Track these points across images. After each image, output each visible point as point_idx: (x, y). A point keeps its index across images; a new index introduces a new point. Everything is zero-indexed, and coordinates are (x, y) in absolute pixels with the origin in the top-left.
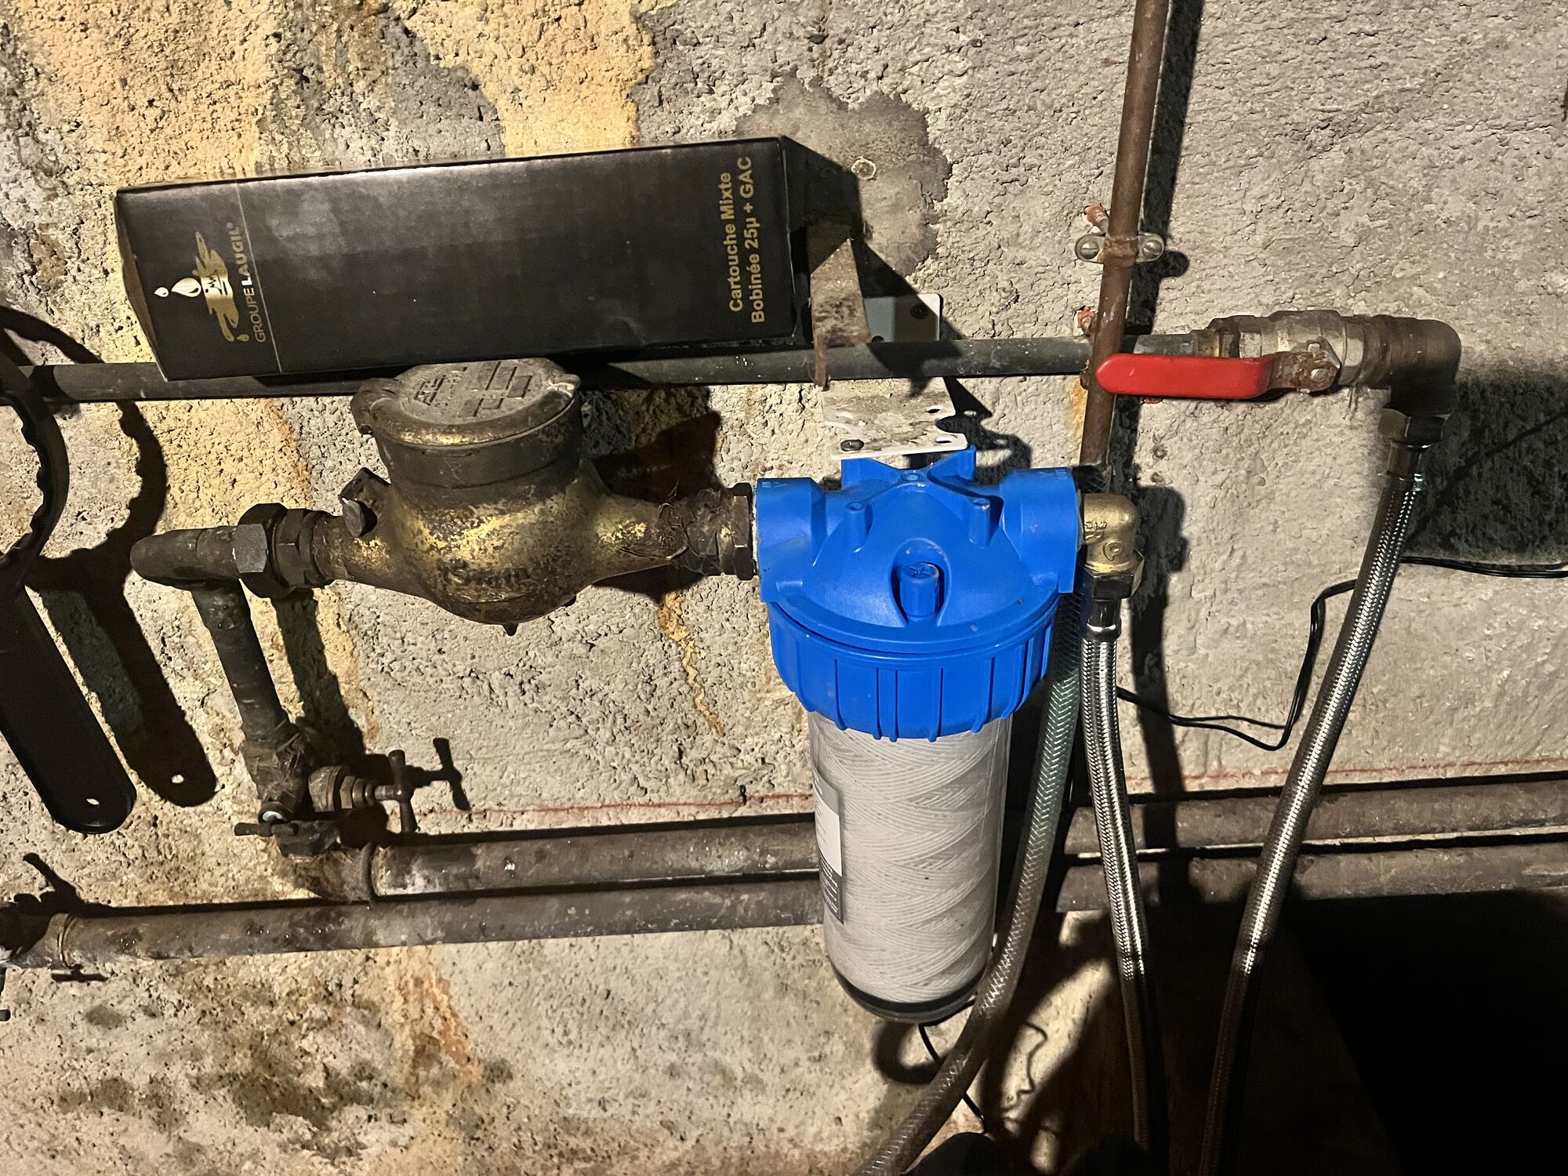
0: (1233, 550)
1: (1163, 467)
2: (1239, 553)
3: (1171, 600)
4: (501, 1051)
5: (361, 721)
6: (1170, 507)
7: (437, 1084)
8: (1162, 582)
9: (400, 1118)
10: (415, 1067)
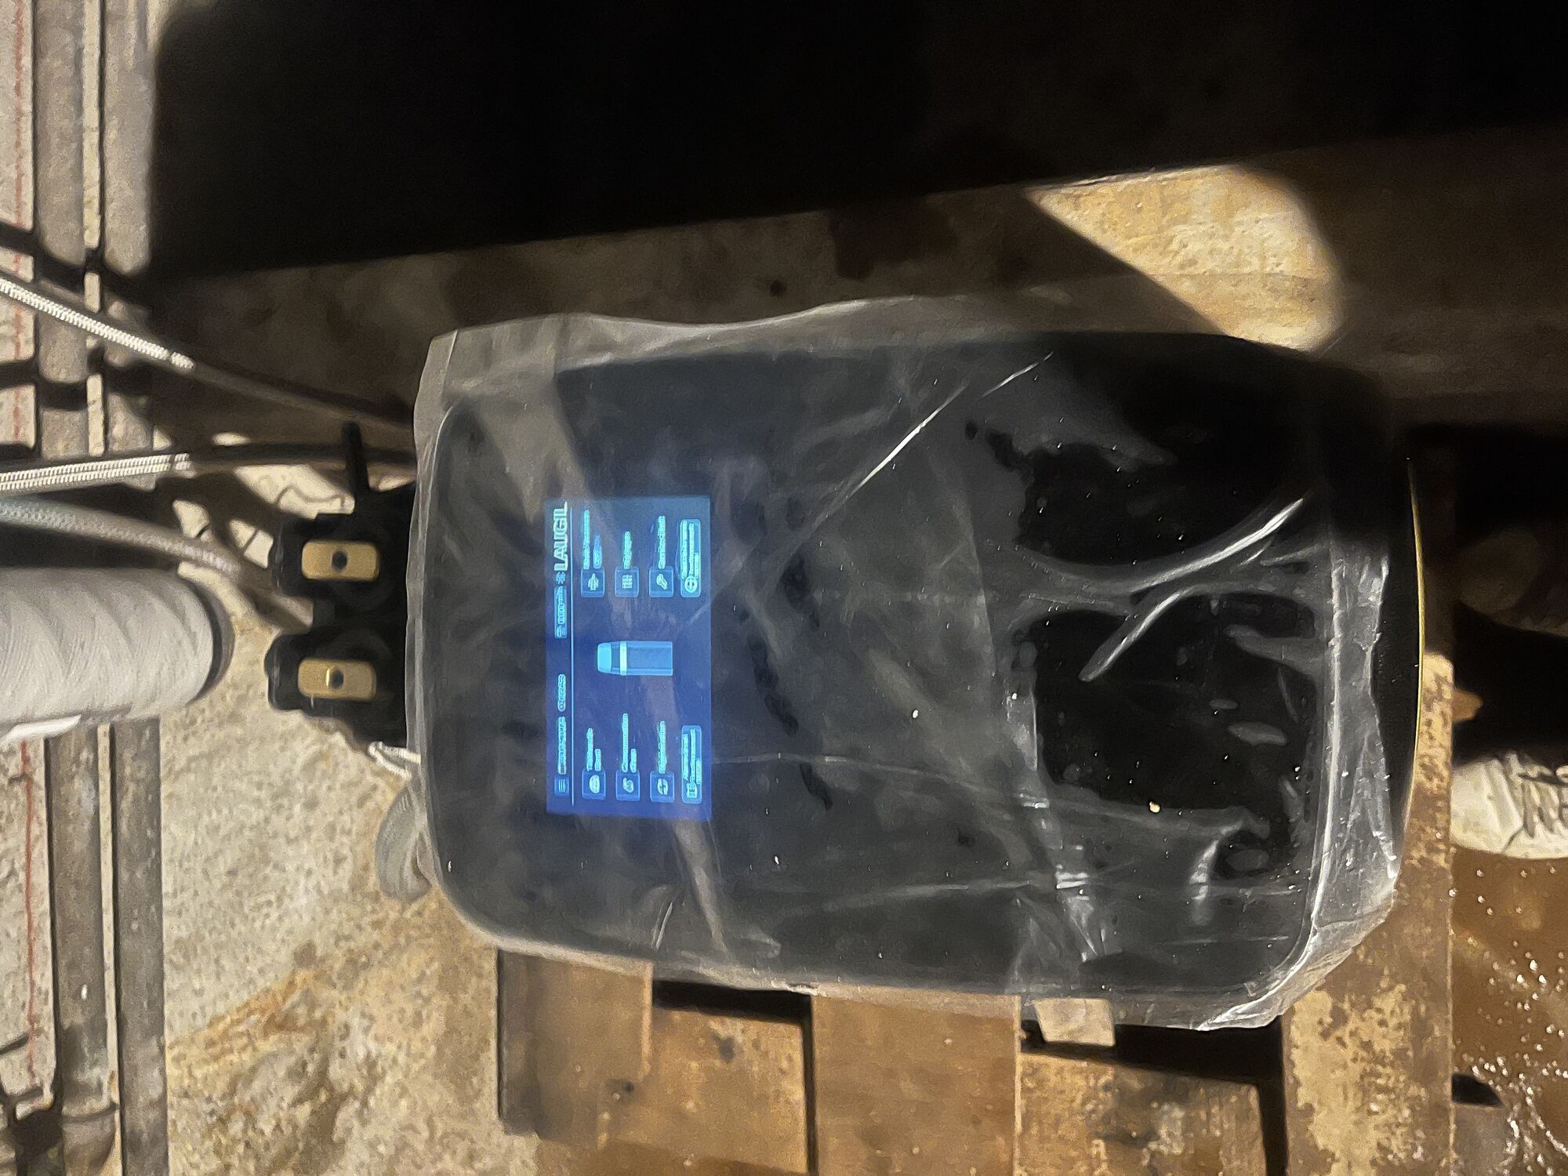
4: (285, 956)
7: (312, 1006)
9: (343, 1030)
10: (295, 1029)
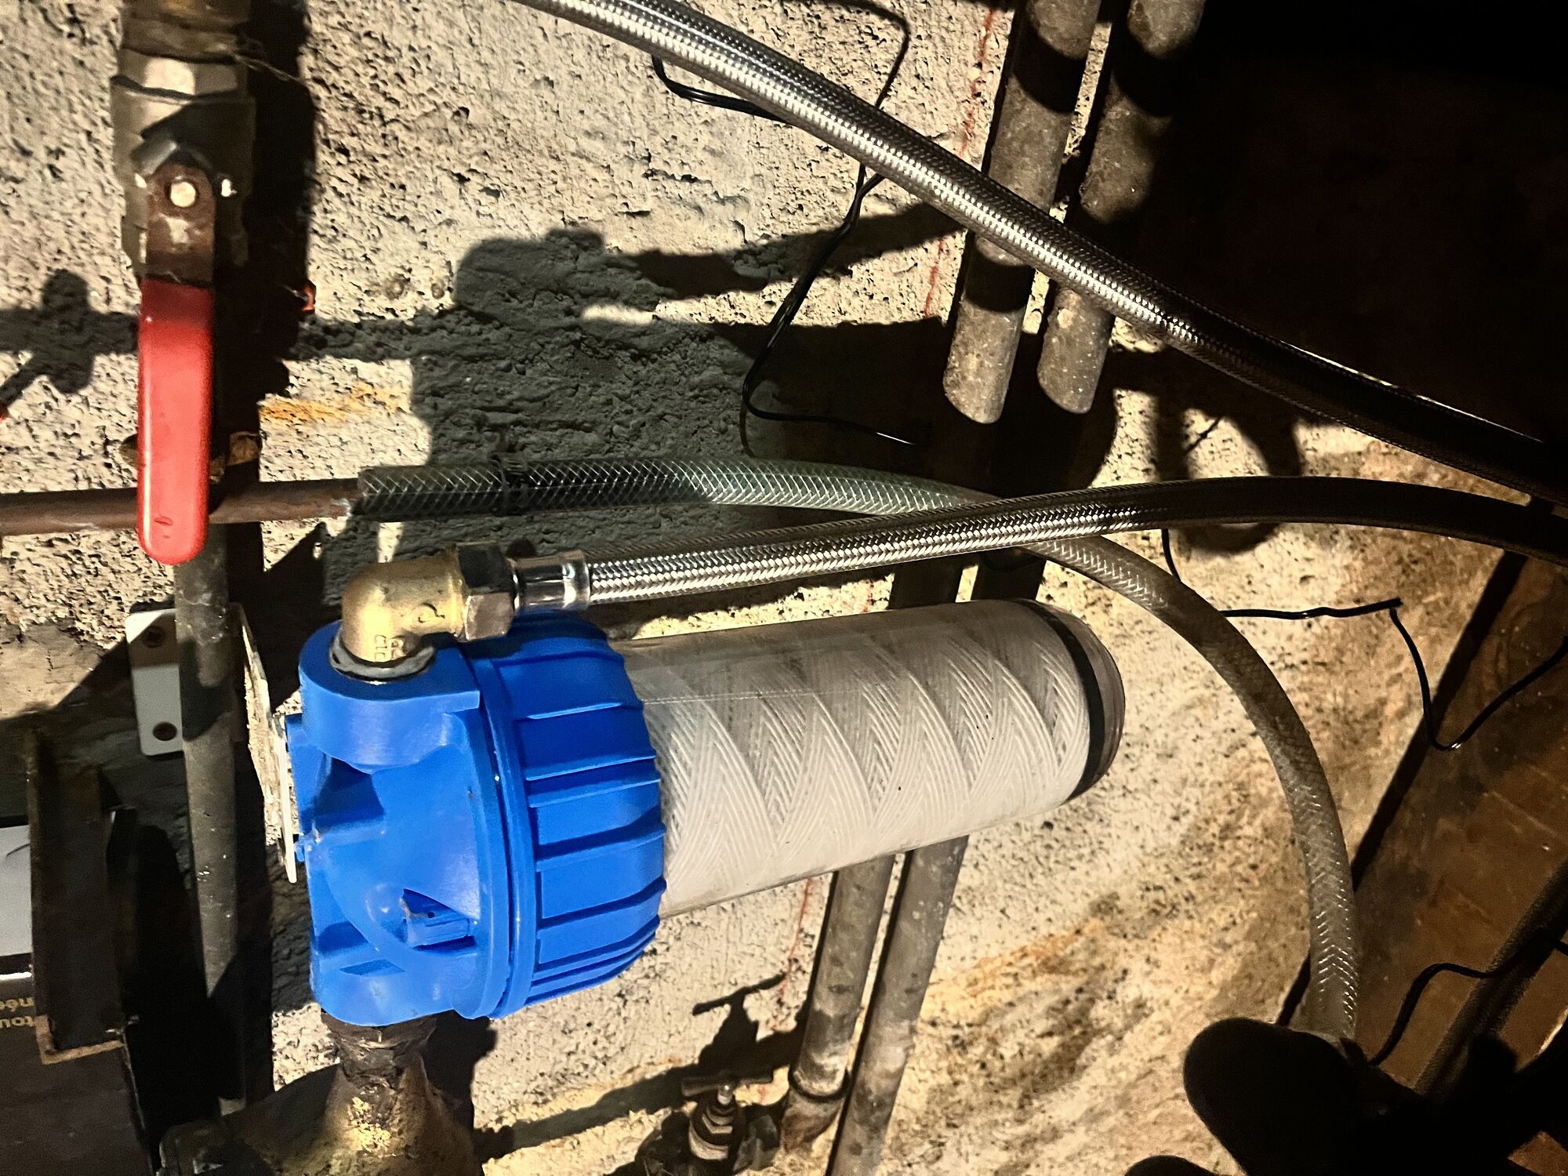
0: (579, 154)
1: (422, 278)
2: (587, 144)
3: (649, 246)
4: (1081, 906)
5: (662, 1069)
6: (495, 261)
7: (1094, 953)
8: (622, 262)
9: (1120, 975)
10: (1067, 973)
